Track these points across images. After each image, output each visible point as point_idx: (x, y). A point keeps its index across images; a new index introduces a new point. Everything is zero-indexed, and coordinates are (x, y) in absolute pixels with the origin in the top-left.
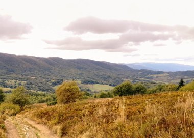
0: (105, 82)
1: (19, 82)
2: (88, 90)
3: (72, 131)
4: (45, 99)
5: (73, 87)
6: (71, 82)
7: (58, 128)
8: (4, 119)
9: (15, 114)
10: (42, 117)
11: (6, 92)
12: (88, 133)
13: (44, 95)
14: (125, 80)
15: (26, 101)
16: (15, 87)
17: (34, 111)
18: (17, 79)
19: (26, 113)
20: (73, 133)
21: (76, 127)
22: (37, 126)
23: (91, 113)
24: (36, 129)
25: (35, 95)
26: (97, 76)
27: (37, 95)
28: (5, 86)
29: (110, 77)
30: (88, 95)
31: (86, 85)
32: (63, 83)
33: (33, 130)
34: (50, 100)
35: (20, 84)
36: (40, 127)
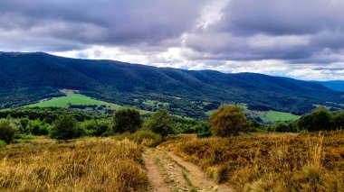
0: (286, 108)
1: (160, 103)
2: (258, 119)
3: (236, 176)
4: (194, 128)
5: (235, 113)
6: (232, 105)
7: (215, 169)
8: (142, 151)
9: (154, 146)
10: (191, 153)
11: (144, 116)
12: (260, 181)
13: (193, 123)
14: (317, 106)
15: (170, 129)
16: (155, 110)
17: (180, 144)
18: (157, 98)
19: (169, 146)
20: (238, 180)
21: (242, 171)
22: (184, 164)
23: (264, 153)
24: (184, 168)
25: (180, 121)
26: (273, 99)
27: (184, 122)
28: (142, 108)
29: (293, 102)
30: (258, 126)
31: (256, 112)
32: (221, 107)
33: (180, 169)
34: (201, 129)
35: (160, 106)
36: (189, 166)
